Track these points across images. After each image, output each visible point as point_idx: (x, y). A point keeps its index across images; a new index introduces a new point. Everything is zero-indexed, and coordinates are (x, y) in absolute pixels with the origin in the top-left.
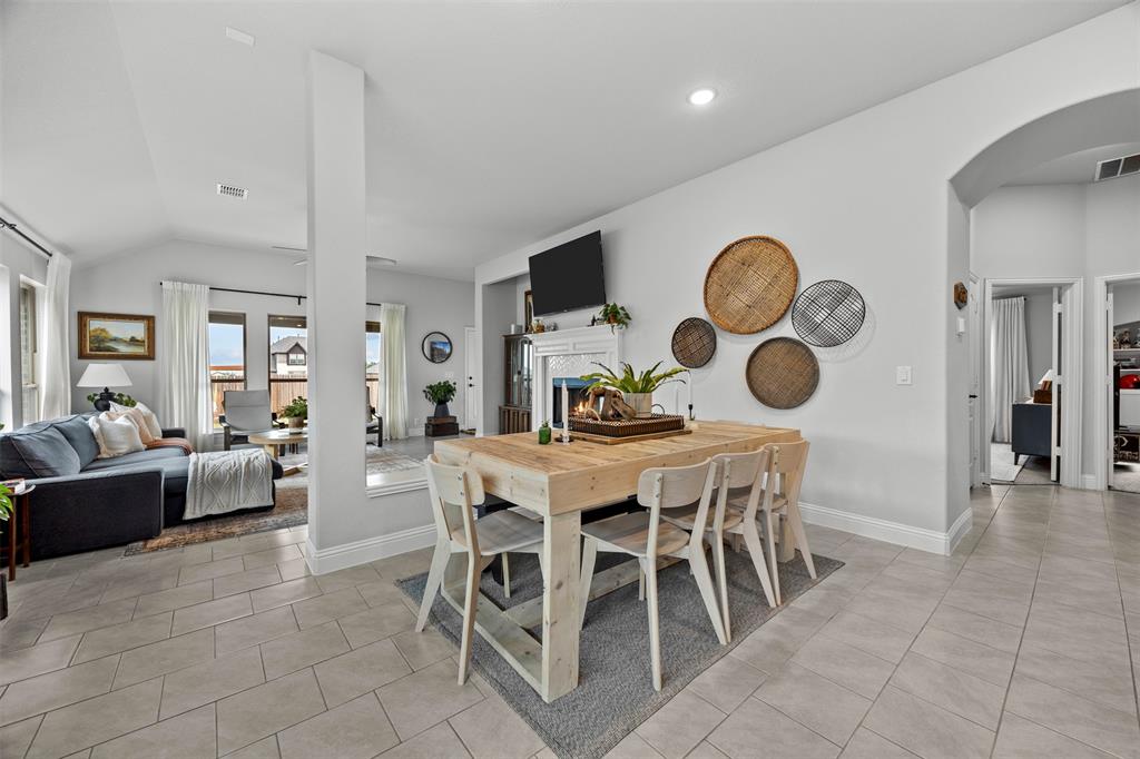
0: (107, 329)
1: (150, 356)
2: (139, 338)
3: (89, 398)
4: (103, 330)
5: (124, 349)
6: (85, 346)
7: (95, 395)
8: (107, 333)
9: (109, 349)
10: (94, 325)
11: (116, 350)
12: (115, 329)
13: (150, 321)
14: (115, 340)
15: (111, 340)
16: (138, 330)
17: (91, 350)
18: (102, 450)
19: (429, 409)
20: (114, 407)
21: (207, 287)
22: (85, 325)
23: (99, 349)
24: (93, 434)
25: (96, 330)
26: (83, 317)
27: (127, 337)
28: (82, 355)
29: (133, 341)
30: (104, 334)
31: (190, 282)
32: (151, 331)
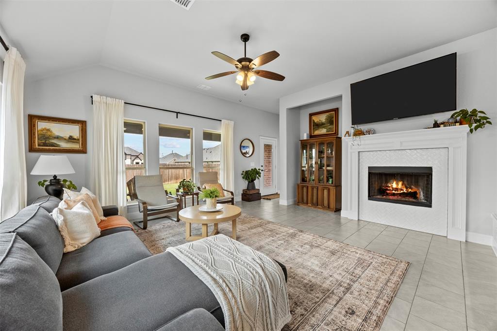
0: (52, 129)
1: (83, 151)
2: (75, 137)
3: (40, 183)
4: (48, 130)
5: (64, 145)
6: (34, 142)
7: (45, 181)
8: (51, 132)
9: (53, 145)
10: (41, 125)
11: (58, 146)
12: (57, 129)
13: (83, 124)
14: (58, 138)
15: (55, 138)
16: (74, 131)
17: (39, 145)
18: (67, 243)
19: (244, 184)
20: (67, 193)
21: (123, 102)
22: (34, 126)
23: (45, 145)
24: (57, 227)
25: (42, 130)
26: (32, 119)
27: (66, 135)
28: (31, 149)
29: (71, 139)
30: (49, 133)
31: (111, 97)
32: (84, 132)
